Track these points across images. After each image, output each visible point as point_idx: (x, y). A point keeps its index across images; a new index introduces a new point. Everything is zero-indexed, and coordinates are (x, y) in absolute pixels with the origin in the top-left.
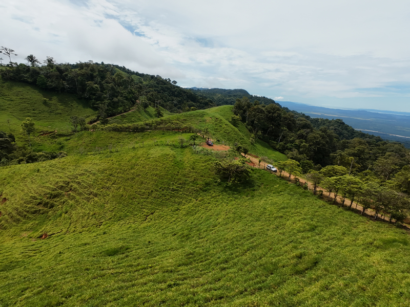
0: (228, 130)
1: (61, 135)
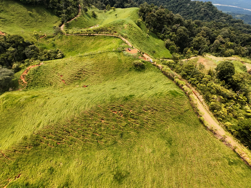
0: (135, 32)
1: (49, 37)
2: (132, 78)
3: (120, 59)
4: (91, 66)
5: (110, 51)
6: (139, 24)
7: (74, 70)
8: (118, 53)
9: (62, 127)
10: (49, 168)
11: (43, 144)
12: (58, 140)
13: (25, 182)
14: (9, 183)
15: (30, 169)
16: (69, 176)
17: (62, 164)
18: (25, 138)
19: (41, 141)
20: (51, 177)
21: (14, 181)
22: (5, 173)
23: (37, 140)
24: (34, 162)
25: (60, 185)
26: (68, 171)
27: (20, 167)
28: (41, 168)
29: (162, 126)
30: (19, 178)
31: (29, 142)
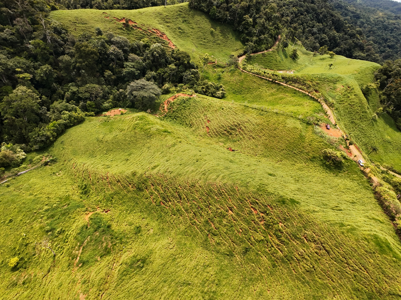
2: (309, 174)
3: (303, 134)
4: (253, 125)
5: (292, 117)
6: (366, 92)
7: (229, 121)
8: (305, 125)
9: (176, 186)
10: (138, 225)
11: (147, 192)
12: (164, 198)
13: (109, 222)
14: (97, 212)
15: (121, 211)
16: (151, 252)
17: (151, 231)
18: (134, 174)
19: (147, 188)
20: (134, 237)
21: (101, 213)
22: (99, 199)
23: (143, 183)
24: (127, 206)
25: (138, 255)
26: (153, 246)
27: (113, 202)
28: (130, 218)
29: (325, 286)
30: (106, 214)
31: (136, 180)
